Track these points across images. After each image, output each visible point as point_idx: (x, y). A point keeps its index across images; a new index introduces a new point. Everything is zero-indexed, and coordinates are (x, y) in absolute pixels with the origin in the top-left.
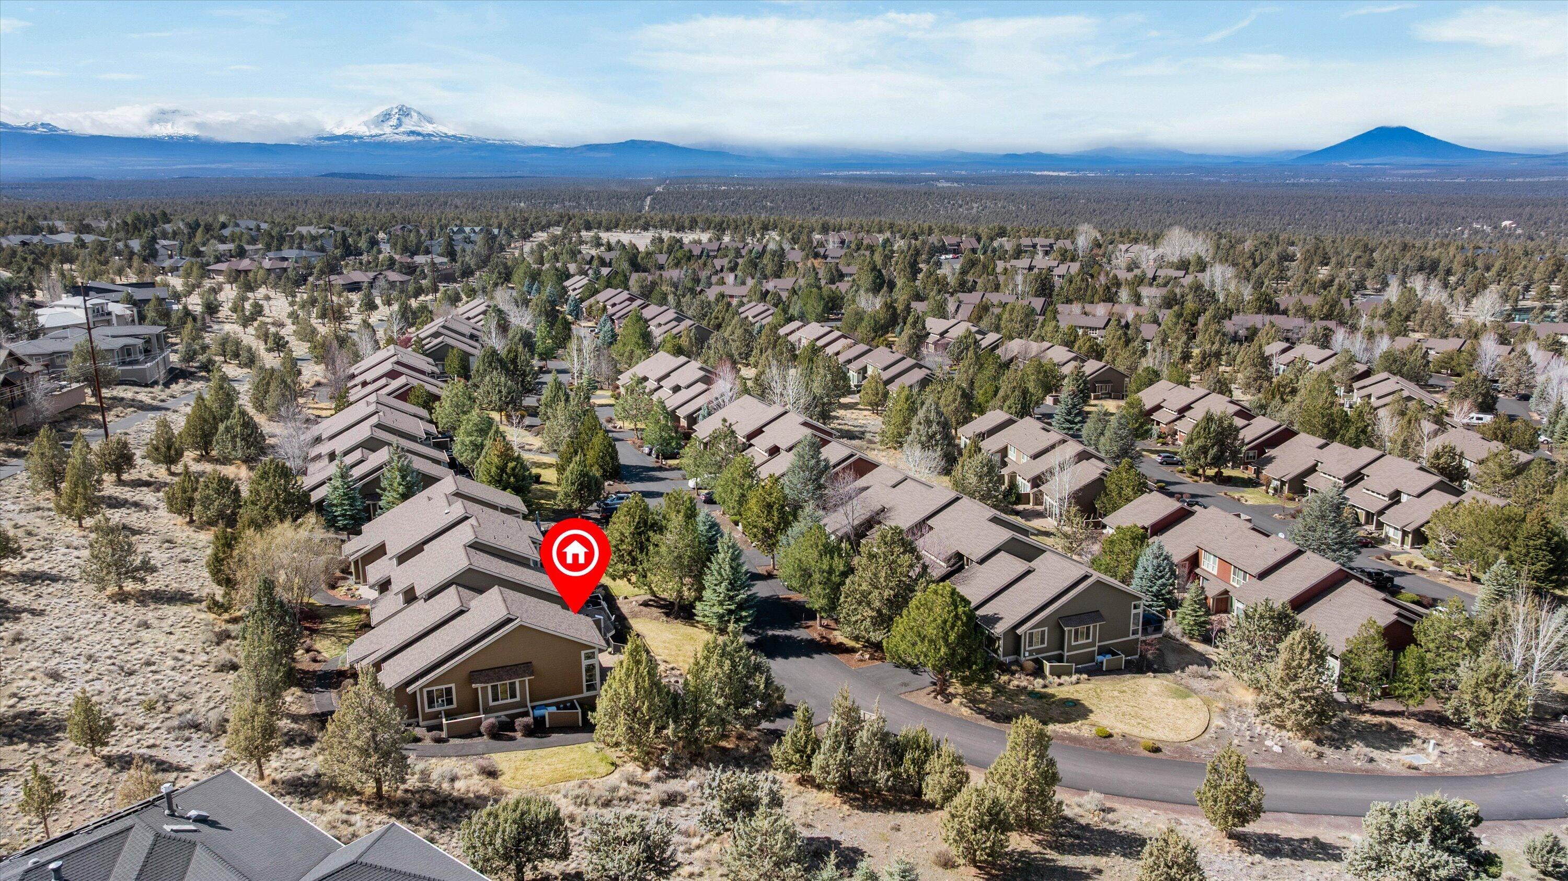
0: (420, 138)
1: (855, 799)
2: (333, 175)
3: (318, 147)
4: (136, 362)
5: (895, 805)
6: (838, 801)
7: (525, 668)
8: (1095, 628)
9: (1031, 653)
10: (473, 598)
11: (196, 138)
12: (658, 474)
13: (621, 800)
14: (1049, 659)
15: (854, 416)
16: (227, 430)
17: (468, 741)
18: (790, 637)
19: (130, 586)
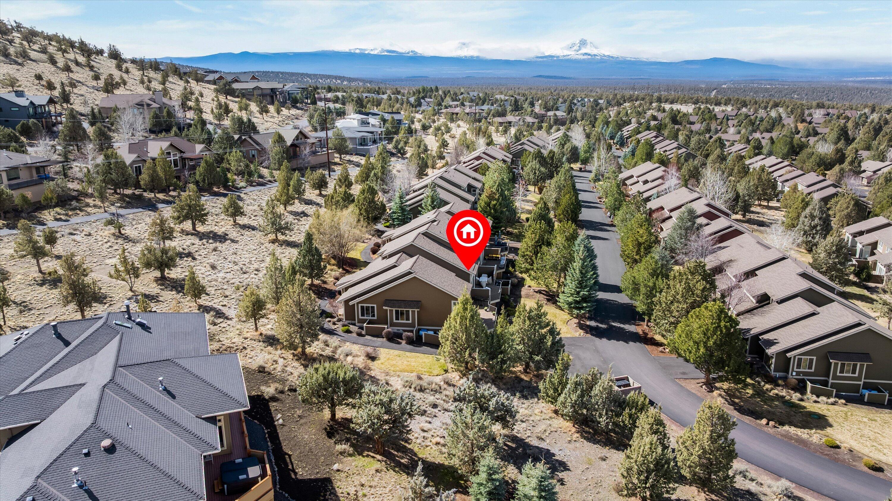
0: (590, 57)
1: (586, 432)
2: (540, 76)
3: (536, 62)
4: (367, 145)
5: (614, 444)
6: (574, 430)
7: (416, 304)
8: (863, 367)
9: (798, 374)
10: (406, 259)
11: (478, 57)
12: (609, 228)
13: (432, 391)
14: (812, 382)
15: (773, 214)
16: (375, 175)
17: (375, 339)
18: (623, 329)
19: (281, 237)
